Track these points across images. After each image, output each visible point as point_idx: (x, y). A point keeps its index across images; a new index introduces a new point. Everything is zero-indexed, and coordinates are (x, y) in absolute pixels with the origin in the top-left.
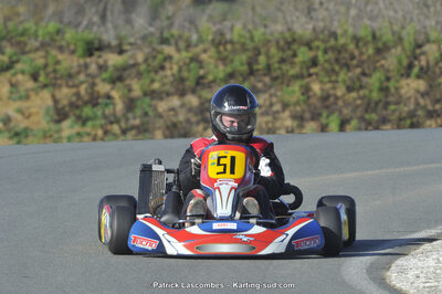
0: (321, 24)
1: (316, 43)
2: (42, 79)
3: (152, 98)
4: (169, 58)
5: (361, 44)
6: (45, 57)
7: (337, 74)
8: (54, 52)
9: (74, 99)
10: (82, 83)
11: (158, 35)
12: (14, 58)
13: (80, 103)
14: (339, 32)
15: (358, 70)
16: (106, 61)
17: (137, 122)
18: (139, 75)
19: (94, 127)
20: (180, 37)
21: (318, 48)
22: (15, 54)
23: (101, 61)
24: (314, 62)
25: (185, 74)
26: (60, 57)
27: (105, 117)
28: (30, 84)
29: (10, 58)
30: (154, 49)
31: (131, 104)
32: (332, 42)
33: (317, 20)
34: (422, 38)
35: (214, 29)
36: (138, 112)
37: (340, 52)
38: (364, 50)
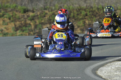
0: (88, 5)
1: (87, 10)
2: (12, 19)
3: (42, 25)
4: (46, 14)
5: (99, 10)
6: (12, 13)
7: (93, 18)
8: (15, 12)
9: (20, 25)
10: (22, 20)
11: (43, 7)
12: (4, 14)
13: (22, 26)
14: (93, 7)
15: (99, 17)
16: (29, 15)
17: (37, 31)
18: (38, 18)
19: (26, 32)
20: (50, 8)
21: (87, 11)
22: (4, 12)
23: (28, 15)
24: (86, 15)
25: (51, 18)
26: (17, 13)
27: (29, 30)
28: (8, 21)
29: (3, 13)
30: (42, 11)
31: (36, 26)
32: (91, 9)
33: (87, 3)
34: (116, 8)
35: (59, 6)
36: (38, 28)
37: (93, 12)
38: (100, 12)
